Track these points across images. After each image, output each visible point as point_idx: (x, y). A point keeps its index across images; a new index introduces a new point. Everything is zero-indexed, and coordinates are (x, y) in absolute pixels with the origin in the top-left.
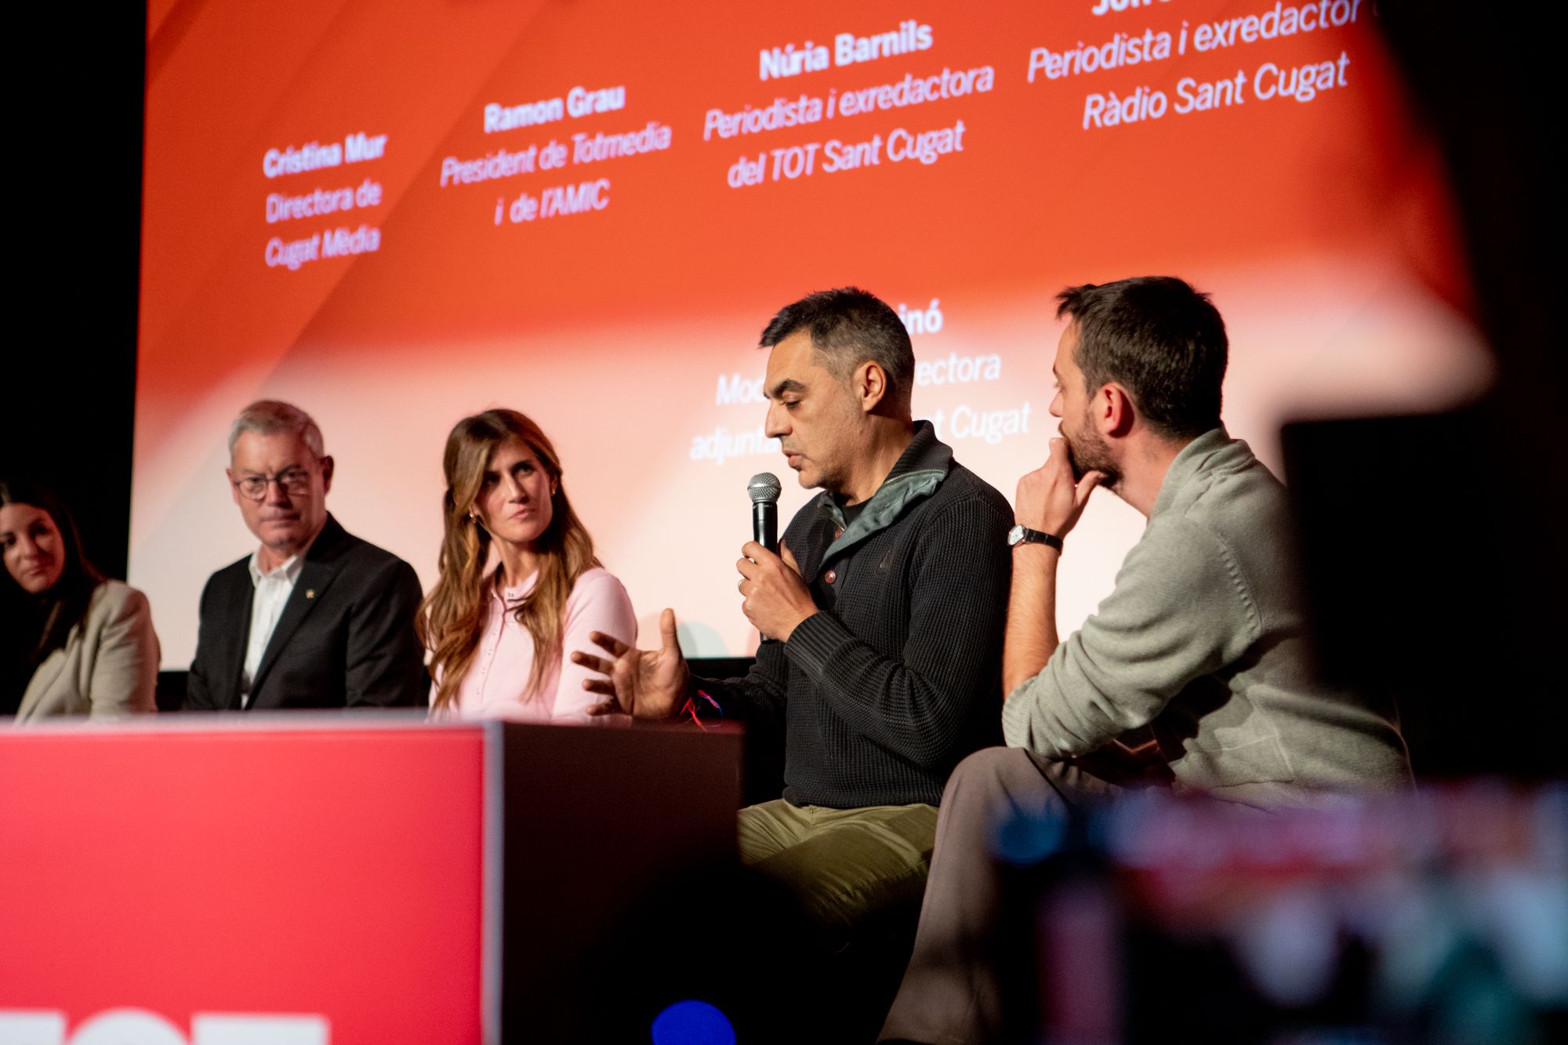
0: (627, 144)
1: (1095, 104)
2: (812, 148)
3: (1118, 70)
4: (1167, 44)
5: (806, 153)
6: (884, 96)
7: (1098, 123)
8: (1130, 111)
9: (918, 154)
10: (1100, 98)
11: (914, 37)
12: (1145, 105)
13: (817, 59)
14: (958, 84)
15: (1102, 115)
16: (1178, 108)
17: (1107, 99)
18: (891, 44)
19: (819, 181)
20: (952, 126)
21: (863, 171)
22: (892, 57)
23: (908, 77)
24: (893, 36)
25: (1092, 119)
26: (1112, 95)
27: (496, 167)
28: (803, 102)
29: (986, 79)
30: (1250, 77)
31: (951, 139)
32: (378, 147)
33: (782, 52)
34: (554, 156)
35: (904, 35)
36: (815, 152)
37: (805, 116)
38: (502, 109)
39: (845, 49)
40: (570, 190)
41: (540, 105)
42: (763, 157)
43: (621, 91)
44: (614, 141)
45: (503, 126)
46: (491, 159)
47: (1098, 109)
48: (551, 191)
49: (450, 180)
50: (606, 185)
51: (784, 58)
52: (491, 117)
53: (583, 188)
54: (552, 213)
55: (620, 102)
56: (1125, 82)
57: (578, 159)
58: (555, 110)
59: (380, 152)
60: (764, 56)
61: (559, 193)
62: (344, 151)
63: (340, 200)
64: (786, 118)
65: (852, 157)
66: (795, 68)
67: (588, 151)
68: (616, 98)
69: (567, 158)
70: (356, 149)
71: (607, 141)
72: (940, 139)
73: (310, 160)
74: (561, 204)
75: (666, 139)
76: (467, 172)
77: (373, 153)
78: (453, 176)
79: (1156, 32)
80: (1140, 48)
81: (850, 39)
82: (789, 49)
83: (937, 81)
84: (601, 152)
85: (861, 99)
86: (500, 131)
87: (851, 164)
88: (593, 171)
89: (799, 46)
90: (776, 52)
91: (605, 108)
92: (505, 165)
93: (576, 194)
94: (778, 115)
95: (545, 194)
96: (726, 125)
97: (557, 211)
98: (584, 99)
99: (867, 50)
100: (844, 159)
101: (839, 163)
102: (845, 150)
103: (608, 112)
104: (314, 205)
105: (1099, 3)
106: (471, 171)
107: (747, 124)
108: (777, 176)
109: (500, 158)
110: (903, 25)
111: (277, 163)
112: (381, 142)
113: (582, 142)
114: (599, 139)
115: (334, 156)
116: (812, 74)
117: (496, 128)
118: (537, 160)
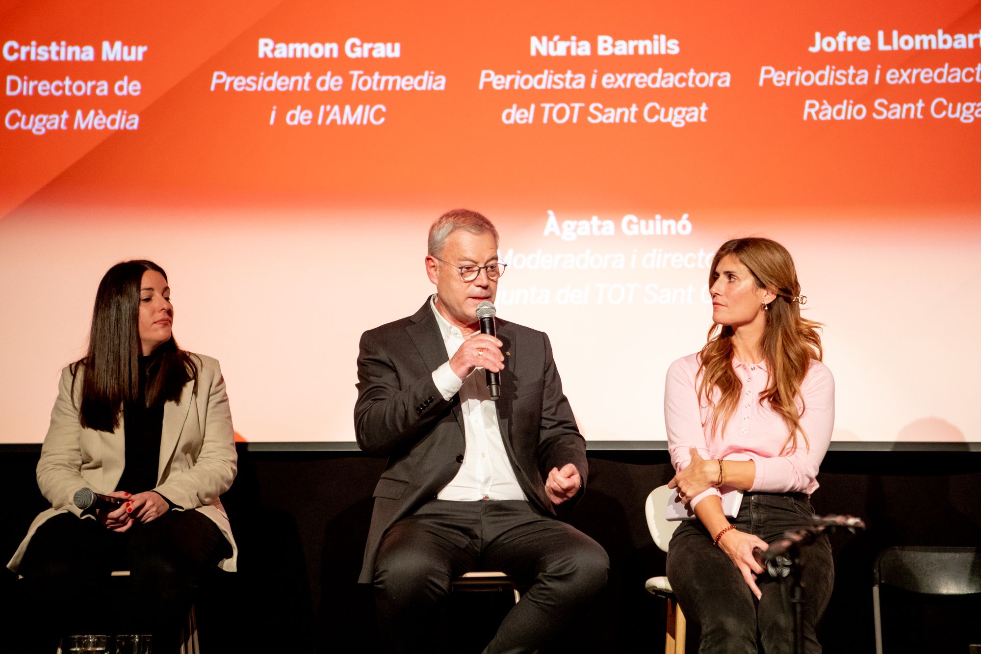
0: (405, 83)
1: (812, 106)
2: (577, 106)
3: (828, 86)
4: (866, 76)
5: (572, 109)
6: (642, 80)
7: (815, 118)
8: (839, 112)
9: (669, 119)
10: (816, 102)
11: (664, 45)
12: (849, 111)
13: (584, 49)
14: (702, 80)
15: (817, 113)
16: (876, 116)
17: (821, 104)
18: (645, 47)
19: (582, 126)
20: (699, 106)
21: (621, 126)
22: (646, 56)
23: (660, 70)
24: (648, 43)
25: (810, 115)
26: (825, 102)
27: (270, 83)
28: (570, 74)
29: (726, 80)
30: (928, 104)
31: (698, 114)
32: (138, 53)
33: (550, 39)
34: (331, 82)
35: (656, 43)
36: (580, 108)
37: (571, 84)
38: (276, 42)
39: (606, 45)
40: (348, 109)
41: (316, 45)
42: (533, 107)
43: (397, 46)
44: (391, 79)
45: (277, 54)
46: (264, 77)
47: (811, 109)
48: (328, 108)
49: (220, 86)
50: (384, 109)
51: (551, 44)
52: (265, 47)
53: (360, 108)
54: (328, 122)
55: (397, 54)
56: (833, 95)
57: (353, 88)
58: (331, 50)
59: (140, 58)
60: (534, 40)
61: (336, 108)
62: (98, 52)
63: (94, 88)
64: (554, 82)
65: (612, 116)
66: (561, 51)
67: (365, 83)
68: (393, 50)
69: (343, 86)
70: (113, 51)
71: (384, 78)
72: (687, 112)
73: (58, 53)
74: (338, 117)
75: (441, 83)
76: (240, 83)
77: (133, 58)
78: (224, 84)
79: (857, 69)
80: (847, 76)
81: (610, 39)
82: (556, 38)
83: (685, 75)
84: (378, 85)
85: (620, 79)
86: (274, 59)
87: (611, 120)
88: (370, 98)
89: (565, 38)
90: (544, 39)
91: (382, 55)
92: (279, 83)
93: (353, 111)
94: (547, 80)
95: (322, 108)
96: (498, 81)
97: (334, 121)
98: (361, 46)
99: (624, 48)
100: (606, 116)
101: (601, 118)
102: (606, 110)
103: (386, 59)
104: (63, 88)
105: (813, 45)
106: (244, 83)
107: (519, 81)
108: (545, 120)
109: (274, 78)
110: (656, 37)
111: (19, 51)
112: (142, 49)
113: (359, 76)
114: (376, 76)
115: (87, 54)
116: (577, 57)
117: (270, 55)
118: (312, 83)
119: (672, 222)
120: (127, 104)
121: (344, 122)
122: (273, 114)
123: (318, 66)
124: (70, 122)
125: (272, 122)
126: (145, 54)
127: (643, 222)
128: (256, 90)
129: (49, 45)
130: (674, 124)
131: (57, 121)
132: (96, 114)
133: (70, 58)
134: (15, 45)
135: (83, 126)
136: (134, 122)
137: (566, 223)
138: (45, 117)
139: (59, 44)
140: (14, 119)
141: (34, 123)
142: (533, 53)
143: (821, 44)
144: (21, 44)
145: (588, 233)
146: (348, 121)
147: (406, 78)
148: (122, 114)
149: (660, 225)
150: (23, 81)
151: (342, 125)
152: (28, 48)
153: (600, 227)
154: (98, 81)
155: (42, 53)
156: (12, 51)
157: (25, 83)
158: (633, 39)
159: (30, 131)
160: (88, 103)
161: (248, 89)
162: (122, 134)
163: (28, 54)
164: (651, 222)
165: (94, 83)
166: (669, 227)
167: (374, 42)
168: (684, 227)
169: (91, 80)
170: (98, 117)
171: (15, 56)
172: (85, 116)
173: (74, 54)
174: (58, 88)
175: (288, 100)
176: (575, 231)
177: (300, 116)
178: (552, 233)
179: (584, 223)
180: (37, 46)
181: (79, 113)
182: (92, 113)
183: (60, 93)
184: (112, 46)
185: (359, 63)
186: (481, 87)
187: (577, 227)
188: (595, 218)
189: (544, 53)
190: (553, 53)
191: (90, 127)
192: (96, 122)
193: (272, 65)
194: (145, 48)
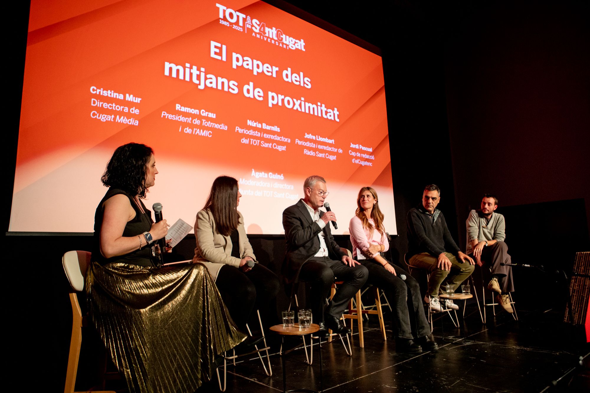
0: (217, 126)
2: (259, 141)
3: (308, 147)
4: (315, 146)
5: (257, 142)
6: (272, 137)
8: (310, 153)
9: (278, 149)
10: (306, 150)
11: (276, 129)
12: (312, 153)
13: (260, 126)
14: (284, 140)
16: (317, 155)
19: (259, 147)
21: (268, 148)
22: (273, 131)
24: (273, 127)
25: (305, 153)
26: (308, 150)
27: (179, 118)
28: (256, 132)
29: (289, 140)
30: (325, 154)
31: (284, 148)
32: (138, 100)
33: (252, 121)
34: (197, 122)
35: (275, 128)
36: (259, 142)
37: (257, 135)
38: (181, 106)
39: (265, 126)
40: (201, 131)
41: (193, 110)
42: (248, 139)
43: (215, 115)
44: (213, 124)
45: (182, 110)
46: (178, 116)
47: (306, 152)
48: (196, 129)
49: (164, 116)
50: (211, 132)
51: (252, 123)
52: (178, 107)
53: (205, 131)
54: (196, 134)
55: (214, 117)
56: (310, 149)
57: (203, 125)
58: (197, 112)
59: (139, 102)
60: (248, 121)
61: (198, 130)
62: (125, 97)
63: (123, 109)
64: (253, 134)
65: (266, 145)
66: (254, 125)
67: (206, 124)
68: (214, 116)
69: (200, 123)
70: (130, 98)
71: (211, 123)
72: (282, 147)
73: (111, 94)
74: (199, 133)
75: (226, 128)
76: (170, 117)
77: (136, 101)
78: (165, 116)
79: (313, 143)
80: (311, 145)
81: (265, 124)
82: (253, 121)
83: (281, 138)
84: (210, 125)
85: (268, 136)
86: (180, 111)
87: (266, 146)
88: (208, 129)
89: (255, 122)
90: (251, 121)
91: (211, 116)
92: (182, 119)
93: (203, 132)
94: (251, 132)
95: (194, 129)
96: (241, 131)
97: (198, 134)
98: (205, 112)
99: (268, 128)
100: (265, 145)
101: (264, 145)
102: (265, 143)
103: (212, 118)
104: (112, 107)
105: (305, 136)
106: (171, 117)
107: (245, 132)
108: (251, 143)
109: (181, 117)
110: (275, 126)
111: (96, 90)
112: (139, 99)
113: (205, 122)
114: (209, 122)
115: (121, 97)
116: (258, 128)
117: (179, 110)
118: (192, 121)
119: (279, 176)
120: (134, 116)
121: (201, 135)
122: (180, 128)
123: (194, 116)
124: (115, 119)
125: (180, 131)
126: (140, 101)
127: (273, 175)
128: (175, 120)
129: (107, 91)
130: (279, 150)
131: (110, 118)
132: (124, 118)
133: (115, 97)
134: (95, 88)
135: (119, 121)
136: (137, 123)
137: (257, 173)
138: (106, 116)
139: (111, 91)
140: (94, 114)
141: (101, 117)
142: (248, 124)
143: (307, 136)
144: (97, 88)
145: (261, 176)
146: (201, 134)
147: (217, 125)
148: (133, 120)
149: (277, 177)
150: (98, 101)
151: (200, 135)
152: (100, 90)
153: (264, 175)
154: (124, 107)
155: (105, 93)
156: (93, 90)
157: (99, 102)
158: (270, 126)
159: (100, 120)
160: (121, 114)
161: (173, 119)
162: (132, 126)
163: (100, 92)
164: (275, 175)
165: (123, 107)
166: (279, 177)
167: (209, 112)
168: (282, 177)
169: (122, 106)
170: (124, 119)
171: (95, 92)
172: (120, 118)
173: (116, 96)
174: (110, 106)
175: (185, 125)
176: (259, 175)
177: (188, 130)
178: (253, 175)
179: (261, 173)
180: (103, 90)
181: (118, 116)
182: (122, 117)
183: (111, 108)
184: (129, 96)
185: (204, 117)
186: (236, 131)
187: (259, 174)
188: (263, 173)
189: (251, 125)
190: (253, 125)
191: (122, 122)
192: (124, 121)
193: (179, 113)
194: (141, 99)
